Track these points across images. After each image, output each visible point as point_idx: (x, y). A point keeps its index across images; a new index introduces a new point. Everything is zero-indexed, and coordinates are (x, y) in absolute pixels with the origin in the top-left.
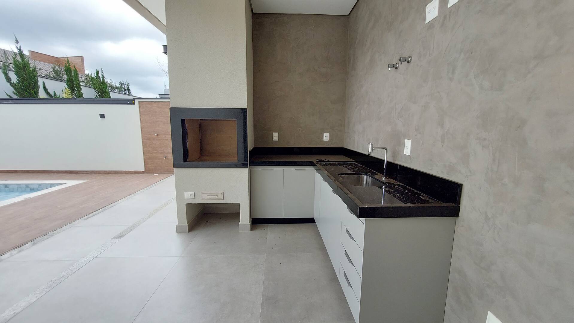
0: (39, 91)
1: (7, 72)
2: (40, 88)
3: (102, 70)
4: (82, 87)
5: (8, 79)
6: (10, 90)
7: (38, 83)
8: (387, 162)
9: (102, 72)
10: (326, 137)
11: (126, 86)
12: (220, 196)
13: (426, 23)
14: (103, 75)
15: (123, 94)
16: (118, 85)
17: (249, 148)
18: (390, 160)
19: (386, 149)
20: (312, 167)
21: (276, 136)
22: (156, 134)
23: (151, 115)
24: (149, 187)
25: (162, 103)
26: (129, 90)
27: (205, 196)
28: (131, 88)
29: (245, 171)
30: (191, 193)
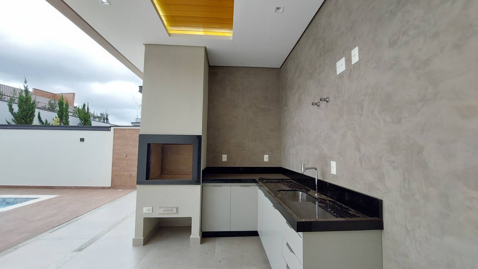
0: (34, 119)
1: (11, 104)
2: (35, 117)
3: (88, 104)
4: (69, 116)
5: (11, 110)
6: (10, 118)
7: (34, 113)
8: (318, 180)
10: (266, 158)
11: (105, 116)
12: (175, 210)
13: (337, 75)
14: (88, 108)
15: (102, 122)
16: (99, 116)
17: (202, 168)
18: (320, 178)
19: (316, 169)
20: (255, 184)
21: (225, 158)
22: (125, 155)
23: (122, 139)
25: (133, 130)
27: (161, 211)
29: (197, 188)
30: (149, 208)
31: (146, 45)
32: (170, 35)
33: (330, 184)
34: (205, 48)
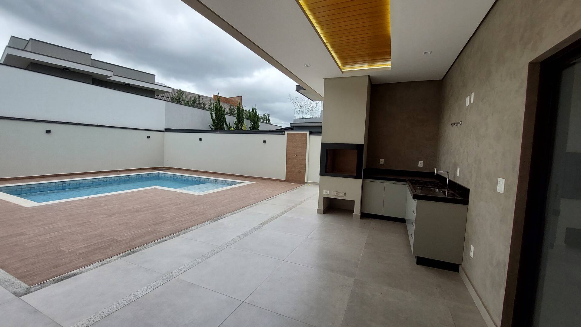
1: (211, 112)
6: (212, 124)
8: (449, 180)
9: (256, 108)
10: (420, 164)
11: (267, 117)
12: (343, 195)
13: (466, 106)
14: (256, 111)
16: (263, 117)
17: (364, 167)
18: (452, 179)
19: (448, 173)
20: (405, 183)
21: (382, 161)
22: (295, 155)
24: (292, 190)
25: (301, 134)
26: (269, 120)
27: (335, 194)
28: (270, 118)
29: (359, 182)
30: (327, 191)
31: (325, 79)
32: (343, 72)
33: (459, 185)
34: (369, 76)
